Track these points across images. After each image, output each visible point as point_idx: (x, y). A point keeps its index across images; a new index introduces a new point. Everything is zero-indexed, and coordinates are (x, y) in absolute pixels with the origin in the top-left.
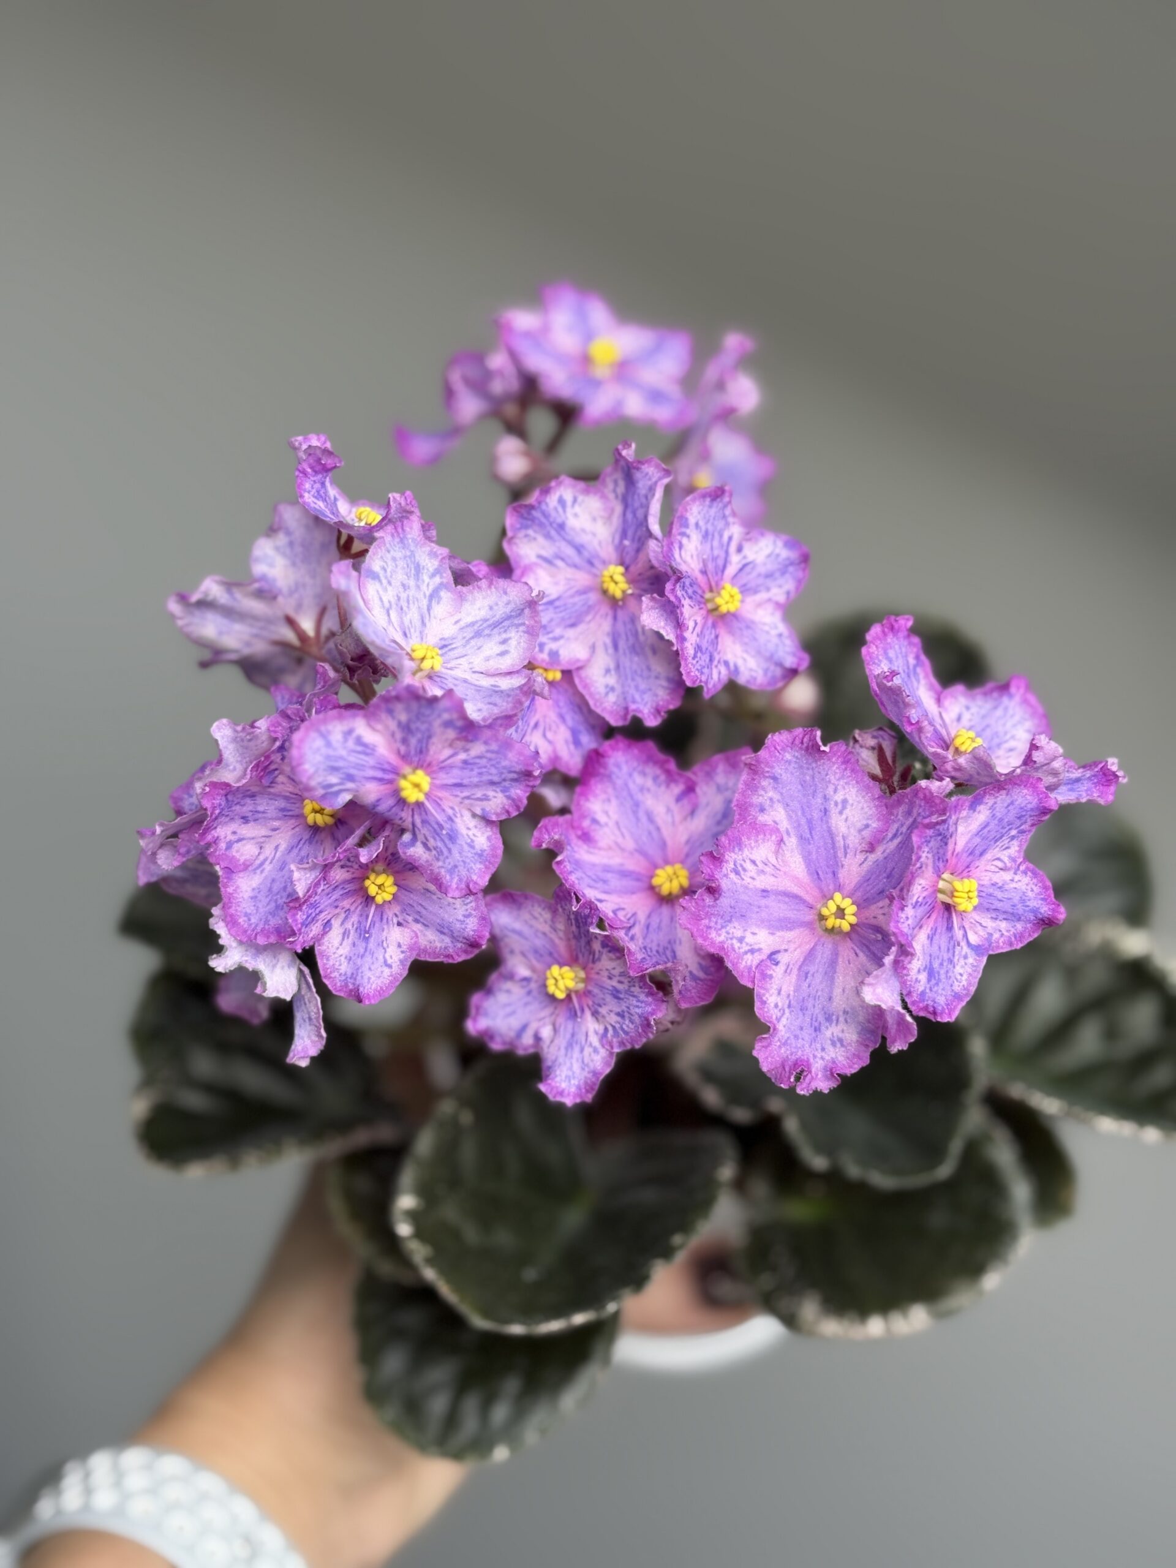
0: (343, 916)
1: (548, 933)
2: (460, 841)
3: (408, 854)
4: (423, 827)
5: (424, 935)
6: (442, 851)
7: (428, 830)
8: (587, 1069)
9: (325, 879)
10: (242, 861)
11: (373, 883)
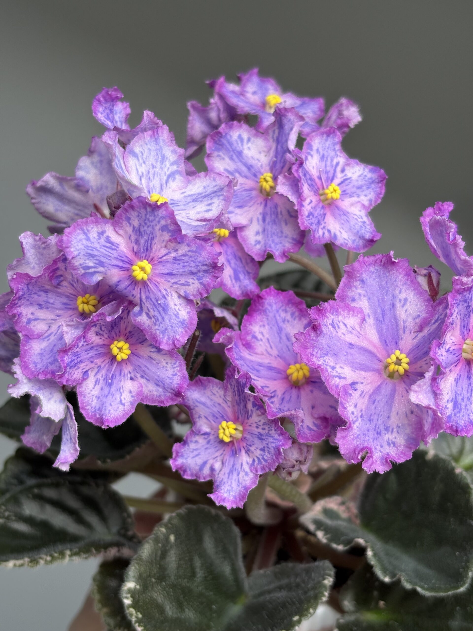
0: (96, 370)
1: (222, 404)
2: (170, 312)
3: (137, 321)
4: (146, 301)
5: (147, 386)
6: (158, 319)
7: (150, 304)
8: (241, 486)
9: (84, 337)
10: (36, 333)
11: (116, 346)
